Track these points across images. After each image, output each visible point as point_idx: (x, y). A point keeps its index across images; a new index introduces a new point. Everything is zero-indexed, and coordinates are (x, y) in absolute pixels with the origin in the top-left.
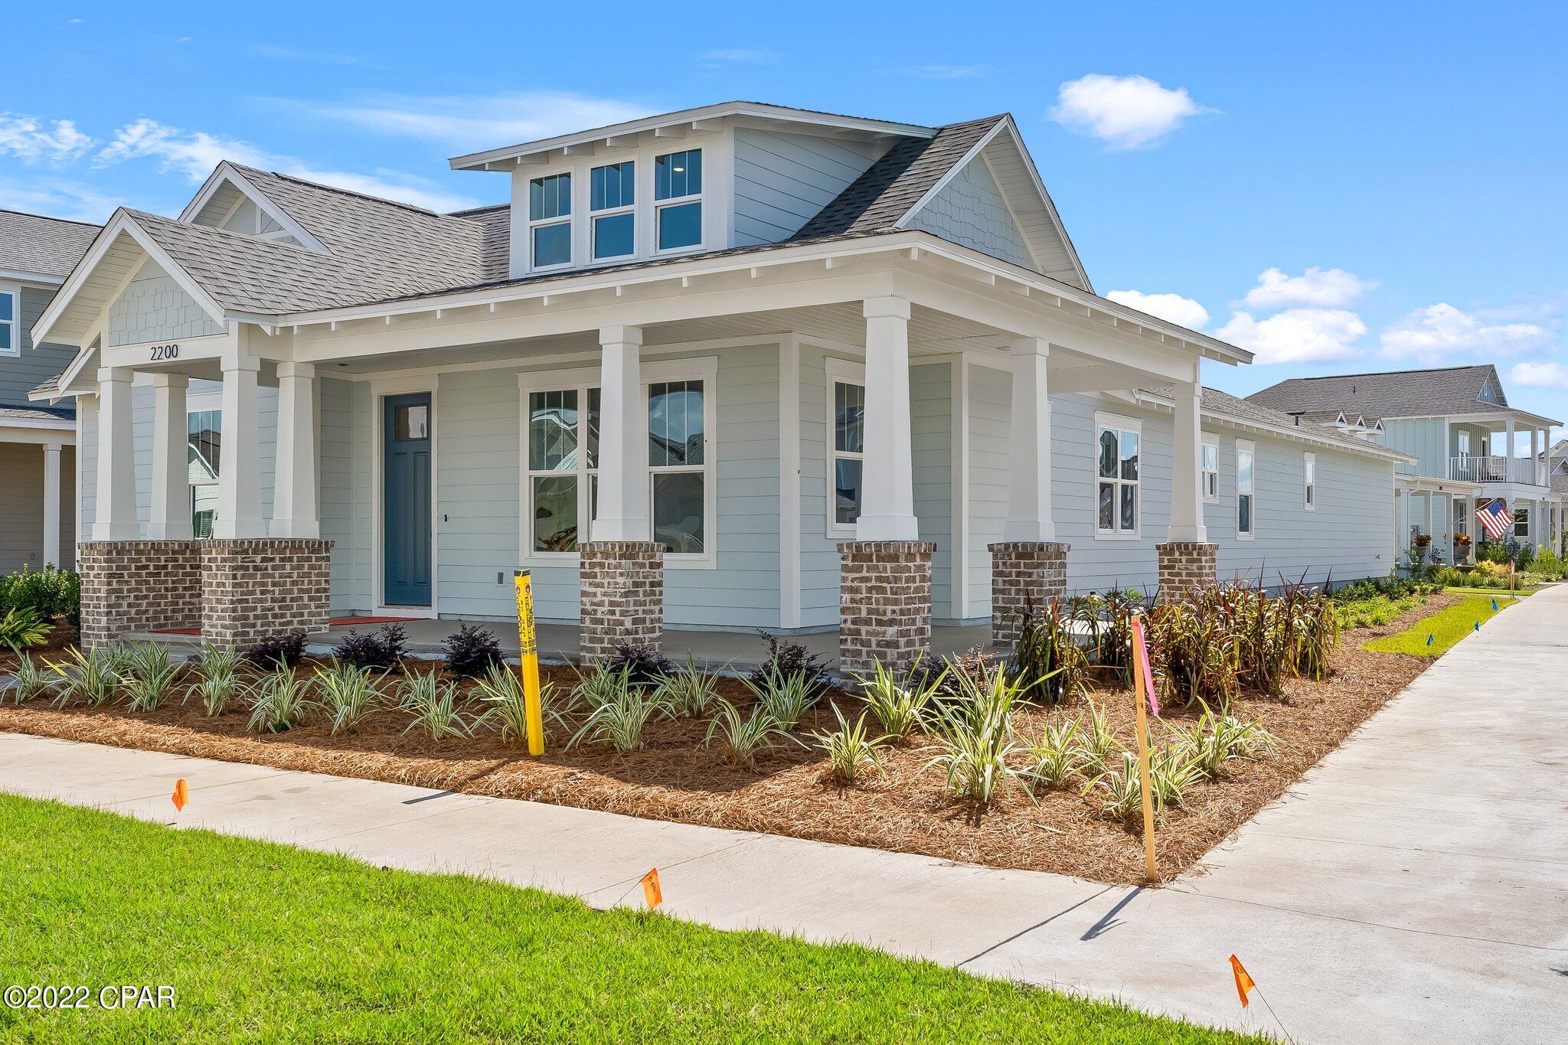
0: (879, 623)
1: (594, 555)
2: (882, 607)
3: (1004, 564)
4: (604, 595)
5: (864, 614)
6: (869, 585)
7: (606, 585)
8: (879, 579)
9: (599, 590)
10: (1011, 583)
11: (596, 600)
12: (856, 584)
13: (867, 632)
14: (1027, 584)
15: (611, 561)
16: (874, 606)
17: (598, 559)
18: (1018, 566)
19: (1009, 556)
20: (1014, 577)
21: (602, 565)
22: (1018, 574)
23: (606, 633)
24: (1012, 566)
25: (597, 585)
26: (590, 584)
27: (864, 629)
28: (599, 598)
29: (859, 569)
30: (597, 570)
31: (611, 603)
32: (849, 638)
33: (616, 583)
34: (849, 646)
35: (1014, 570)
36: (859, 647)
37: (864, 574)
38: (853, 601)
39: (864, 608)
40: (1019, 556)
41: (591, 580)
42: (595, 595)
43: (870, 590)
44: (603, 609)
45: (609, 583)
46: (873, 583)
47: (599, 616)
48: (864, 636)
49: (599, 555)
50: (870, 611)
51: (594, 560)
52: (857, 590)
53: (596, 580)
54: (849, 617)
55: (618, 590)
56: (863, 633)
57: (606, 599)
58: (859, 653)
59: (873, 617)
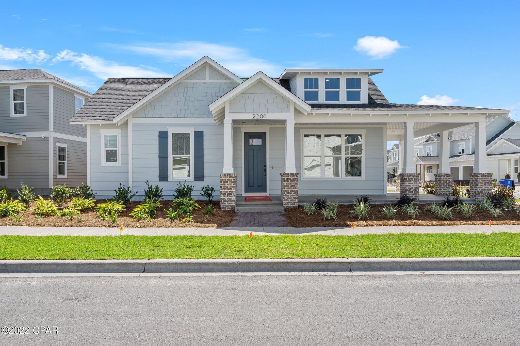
0: (488, 190)
1: (410, 176)
2: (488, 187)
3: (444, 178)
4: (413, 186)
5: (484, 188)
6: (485, 182)
7: (413, 183)
8: (488, 181)
9: (411, 185)
10: (445, 182)
11: (410, 187)
12: (482, 182)
13: (485, 192)
14: (449, 182)
15: (415, 178)
16: (486, 186)
17: (411, 177)
18: (447, 178)
19: (445, 176)
20: (446, 181)
21: (412, 179)
22: (447, 180)
23: (414, 195)
24: (445, 178)
25: (411, 184)
26: (409, 183)
27: (484, 191)
28: (411, 187)
29: (483, 179)
30: (410, 180)
31: (415, 188)
32: (480, 193)
33: (417, 183)
34: (480, 195)
35: (446, 179)
36: (483, 195)
37: (484, 180)
38: (481, 185)
39: (484, 187)
40: (447, 176)
41: (409, 182)
42: (410, 186)
43: (485, 183)
44: (413, 189)
45: (414, 183)
46: (486, 182)
47: (411, 191)
48: (484, 193)
49: (411, 176)
50: (485, 187)
51: (410, 178)
52: (482, 183)
53: (410, 182)
54: (480, 189)
55: (417, 185)
56: (484, 192)
57: (414, 187)
58: (483, 196)
59: (486, 189)
